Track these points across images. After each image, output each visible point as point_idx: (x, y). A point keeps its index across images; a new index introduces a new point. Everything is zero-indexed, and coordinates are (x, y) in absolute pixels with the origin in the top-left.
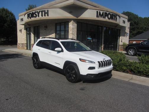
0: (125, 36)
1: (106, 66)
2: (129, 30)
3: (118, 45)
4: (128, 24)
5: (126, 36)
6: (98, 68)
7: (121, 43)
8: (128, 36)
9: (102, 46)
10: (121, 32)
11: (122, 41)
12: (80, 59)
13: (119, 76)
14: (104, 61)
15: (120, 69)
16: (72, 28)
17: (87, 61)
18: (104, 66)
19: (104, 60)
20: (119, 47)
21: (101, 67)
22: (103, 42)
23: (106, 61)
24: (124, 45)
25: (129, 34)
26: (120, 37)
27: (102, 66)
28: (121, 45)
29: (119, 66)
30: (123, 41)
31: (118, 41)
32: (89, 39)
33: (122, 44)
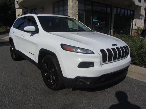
0: (139, 19)
1: (119, 58)
2: (145, 11)
3: (131, 29)
4: (144, 5)
5: (141, 19)
6: (101, 64)
7: (134, 27)
8: (143, 19)
9: (112, 30)
10: (135, 13)
11: (135, 25)
12: (62, 46)
13: (139, 73)
14: (113, 49)
15: (140, 62)
16: (71, 6)
17: (79, 51)
18: (115, 59)
19: (115, 47)
20: (133, 32)
21: (107, 62)
22: (112, 26)
23: (117, 48)
24: (138, 29)
25: (144, 16)
26: (134, 20)
27: (110, 60)
28: (134, 30)
29: (139, 57)
30: (137, 25)
31: (131, 25)
32: (95, 22)
33: (136, 28)
